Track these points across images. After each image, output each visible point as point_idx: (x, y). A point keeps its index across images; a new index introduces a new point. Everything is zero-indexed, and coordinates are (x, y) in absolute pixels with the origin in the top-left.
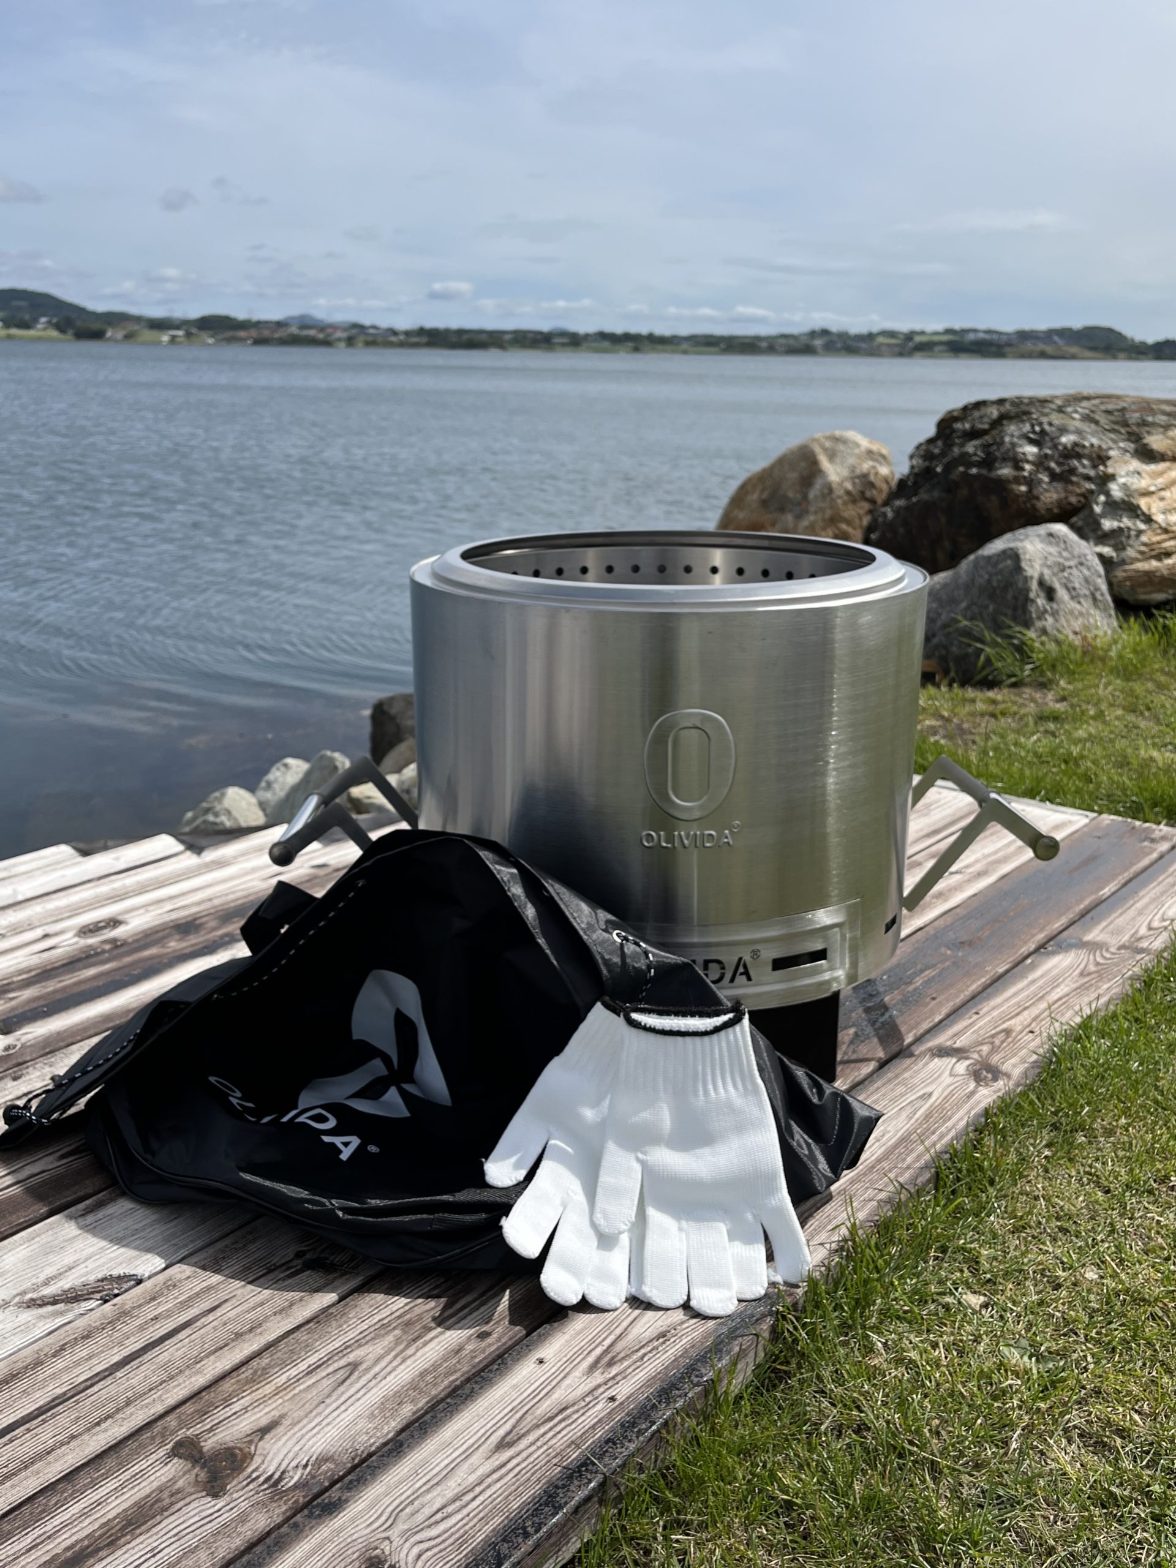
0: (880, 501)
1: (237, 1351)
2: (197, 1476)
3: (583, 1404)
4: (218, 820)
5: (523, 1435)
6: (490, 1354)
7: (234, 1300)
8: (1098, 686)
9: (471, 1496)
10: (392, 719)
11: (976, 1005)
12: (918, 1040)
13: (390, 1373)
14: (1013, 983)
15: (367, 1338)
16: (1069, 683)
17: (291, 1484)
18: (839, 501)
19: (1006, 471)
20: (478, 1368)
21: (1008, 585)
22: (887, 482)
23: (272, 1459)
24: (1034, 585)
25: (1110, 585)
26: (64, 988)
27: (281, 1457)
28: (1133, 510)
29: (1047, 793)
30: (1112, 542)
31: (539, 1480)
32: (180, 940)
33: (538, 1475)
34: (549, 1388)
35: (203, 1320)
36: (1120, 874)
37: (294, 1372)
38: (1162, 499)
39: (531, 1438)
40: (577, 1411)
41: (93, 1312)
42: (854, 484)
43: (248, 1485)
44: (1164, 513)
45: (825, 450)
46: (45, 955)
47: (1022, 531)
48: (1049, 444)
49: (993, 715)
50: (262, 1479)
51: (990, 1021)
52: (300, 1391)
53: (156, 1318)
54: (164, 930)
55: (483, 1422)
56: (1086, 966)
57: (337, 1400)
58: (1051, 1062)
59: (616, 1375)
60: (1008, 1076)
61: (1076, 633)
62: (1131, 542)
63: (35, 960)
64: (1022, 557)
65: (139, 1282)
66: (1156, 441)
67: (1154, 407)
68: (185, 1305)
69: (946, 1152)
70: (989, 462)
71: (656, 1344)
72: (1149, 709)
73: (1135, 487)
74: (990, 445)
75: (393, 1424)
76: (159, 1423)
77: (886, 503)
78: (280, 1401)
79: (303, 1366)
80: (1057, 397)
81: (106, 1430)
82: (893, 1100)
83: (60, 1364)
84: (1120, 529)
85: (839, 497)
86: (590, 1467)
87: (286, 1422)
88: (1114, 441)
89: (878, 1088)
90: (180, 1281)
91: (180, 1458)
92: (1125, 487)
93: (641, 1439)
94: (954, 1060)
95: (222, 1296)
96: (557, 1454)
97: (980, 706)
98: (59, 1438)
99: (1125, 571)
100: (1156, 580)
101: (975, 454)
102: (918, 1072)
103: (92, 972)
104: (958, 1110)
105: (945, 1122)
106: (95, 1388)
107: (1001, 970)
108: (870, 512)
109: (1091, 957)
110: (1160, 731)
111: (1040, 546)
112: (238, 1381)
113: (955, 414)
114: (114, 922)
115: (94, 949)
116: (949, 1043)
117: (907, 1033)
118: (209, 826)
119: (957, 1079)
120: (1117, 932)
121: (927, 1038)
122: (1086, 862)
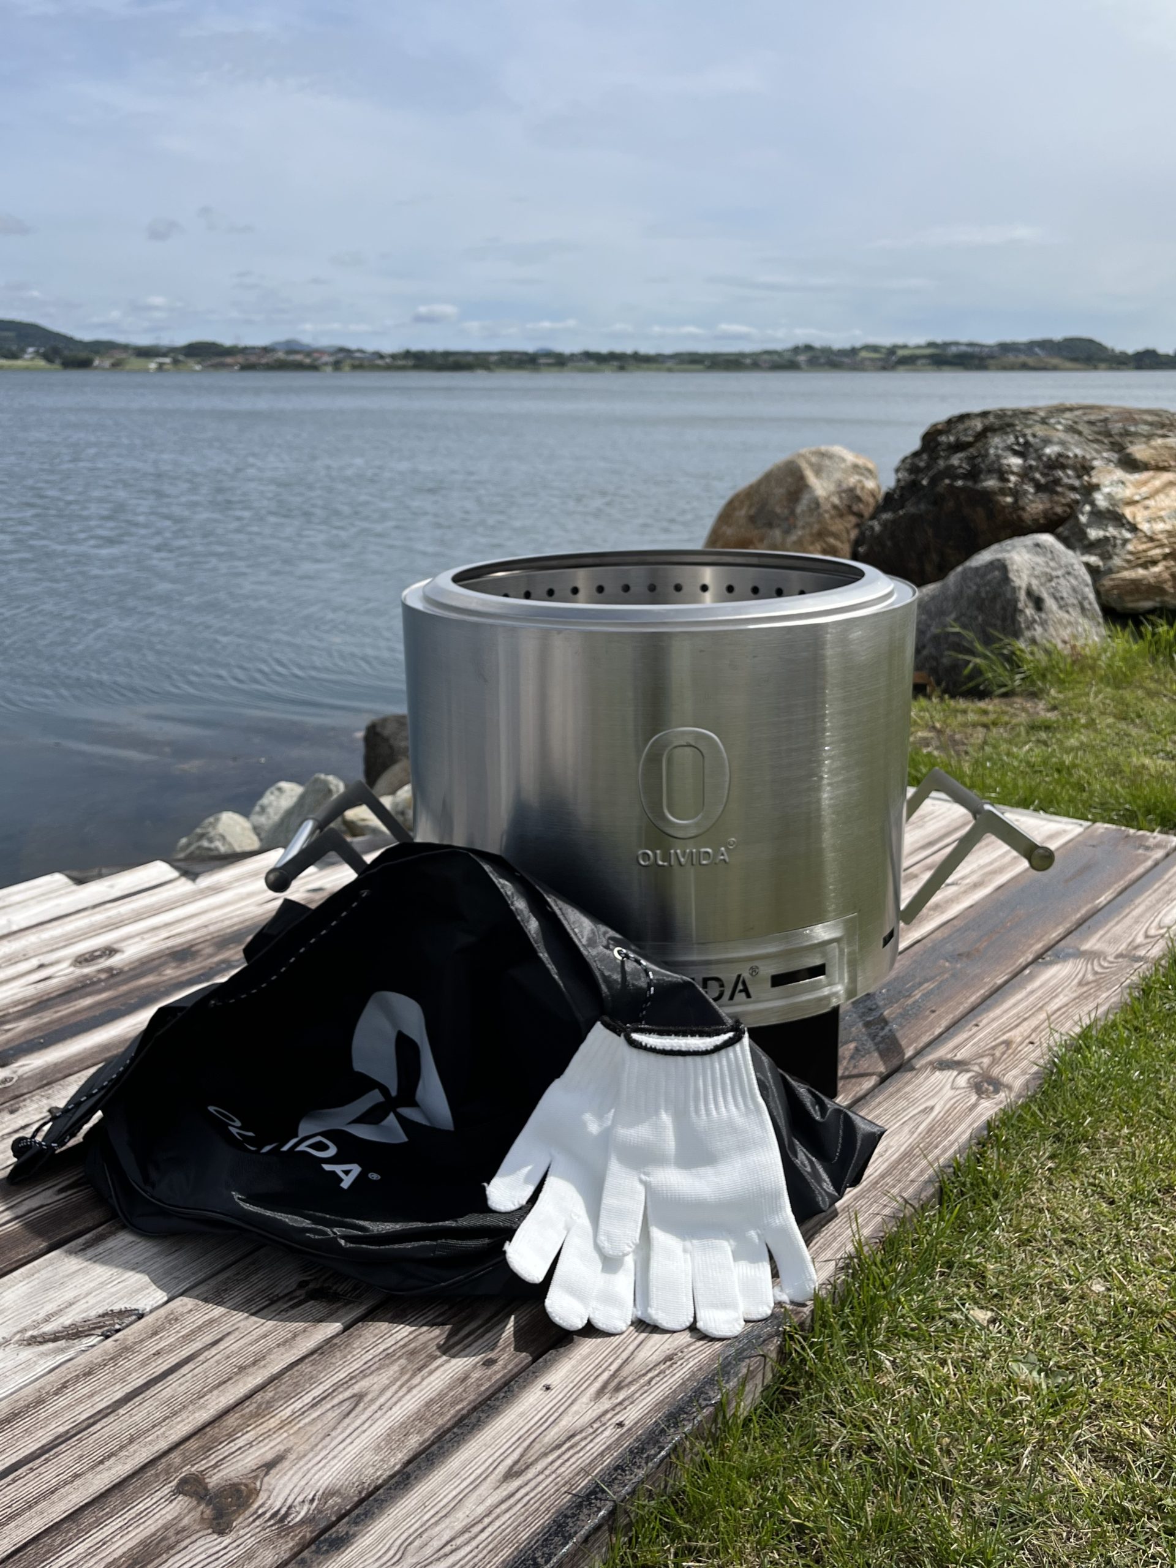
0: (867, 514)
1: (241, 1384)
2: (202, 1513)
3: (591, 1430)
4: (212, 846)
5: (532, 1464)
6: (496, 1382)
7: (237, 1333)
8: (1088, 695)
9: (480, 1527)
10: (386, 740)
11: (975, 1017)
12: (919, 1053)
13: (396, 1403)
14: (1012, 994)
15: (373, 1368)
16: (1060, 692)
17: (297, 1519)
18: (827, 516)
19: (991, 483)
20: (484, 1397)
21: (996, 596)
22: (874, 496)
23: (278, 1495)
24: (1022, 595)
25: (1098, 593)
26: (61, 1019)
27: (287, 1491)
28: (1118, 519)
29: (1040, 802)
30: (1098, 551)
31: (548, 1510)
32: (176, 967)
33: (547, 1504)
34: (556, 1415)
35: (206, 1353)
36: (1115, 883)
37: (298, 1405)
38: (1147, 508)
39: (539, 1466)
40: (585, 1438)
41: (94, 1348)
42: (841, 498)
43: (254, 1521)
44: (1149, 522)
45: (811, 465)
46: (41, 985)
47: (1009, 542)
48: (1034, 455)
49: (985, 726)
50: (268, 1515)
51: (989, 1033)
52: (306, 1425)
53: (158, 1353)
54: (160, 958)
55: (490, 1451)
56: (1084, 976)
57: (342, 1432)
58: (1052, 1072)
59: (624, 1400)
60: (1010, 1088)
61: (1065, 642)
62: (1117, 551)
63: (31, 991)
64: (1009, 567)
65: (141, 1316)
66: (1139, 451)
67: (1136, 416)
68: (188, 1338)
69: (949, 1166)
70: (974, 475)
71: (663, 1367)
72: (1139, 716)
73: (1119, 496)
74: (973, 458)
75: (400, 1456)
76: (163, 1460)
77: (873, 517)
78: (285, 1435)
79: (307, 1399)
80: (1039, 409)
81: (110, 1468)
82: (896, 1114)
83: (62, 1402)
84: (1106, 539)
85: (826, 511)
86: (599, 1495)
87: (292, 1457)
88: (1097, 451)
89: (880, 1103)
90: (182, 1315)
91: (185, 1495)
92: (1109, 497)
93: (650, 1464)
94: (955, 1073)
95: (225, 1328)
96: (566, 1483)
97: (972, 717)
98: (63, 1477)
99: (1113, 580)
100: (1143, 588)
101: (960, 467)
102: (920, 1085)
103: (88, 1001)
104: (960, 1123)
105: (947, 1136)
106: (98, 1426)
107: (999, 981)
108: (858, 526)
109: (1089, 966)
110: (1151, 738)
111: (1027, 556)
112: (242, 1416)
113: (940, 427)
114: (110, 951)
115: (90, 979)
116: (949, 1056)
117: (908, 1047)
118: (203, 852)
119: (959, 1092)
120: (1114, 940)
121: (927, 1051)
122: (1082, 871)
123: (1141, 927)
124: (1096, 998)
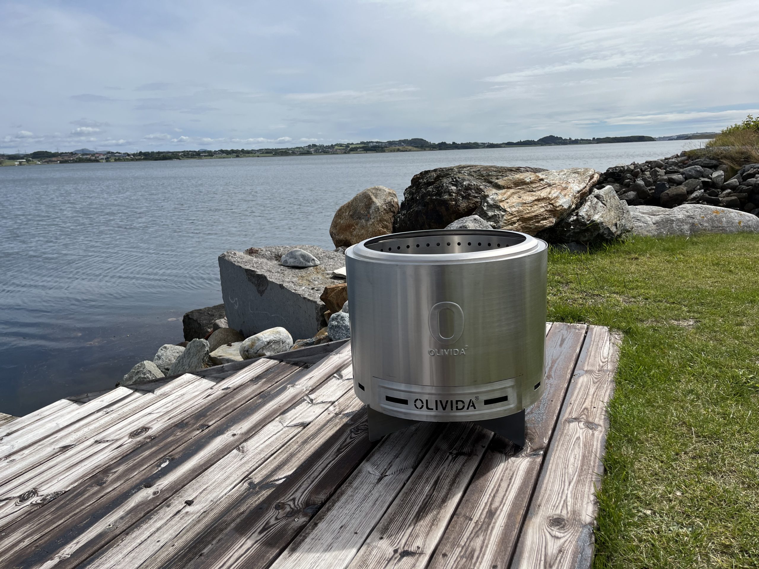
0: (396, 212)
4: (146, 376)
11: (567, 401)
14: (574, 391)
18: (382, 213)
19: (446, 197)
22: (397, 204)
28: (498, 208)
30: (493, 220)
32: (181, 431)
36: (577, 344)
38: (507, 203)
42: (386, 206)
44: (509, 208)
45: (373, 194)
46: (120, 449)
47: (462, 219)
48: (460, 185)
51: (577, 406)
54: (171, 428)
56: (593, 380)
60: (600, 425)
62: (500, 219)
63: (116, 453)
66: (500, 182)
67: (489, 169)
69: (602, 458)
70: (439, 194)
71: (561, 554)
73: (497, 199)
74: (437, 187)
77: (399, 213)
80: (455, 167)
82: (569, 442)
84: (495, 215)
85: (382, 211)
88: (481, 183)
92: (493, 199)
94: (577, 423)
101: (433, 191)
102: (568, 429)
103: (147, 453)
104: (593, 441)
105: (593, 447)
107: (566, 386)
108: (394, 216)
109: (592, 376)
111: (473, 224)
113: (418, 176)
114: (145, 429)
115: (142, 443)
116: (570, 417)
117: (553, 416)
118: (142, 380)
119: (584, 430)
120: (593, 365)
121: (561, 417)
122: (563, 341)
123: (598, 359)
124: (603, 387)
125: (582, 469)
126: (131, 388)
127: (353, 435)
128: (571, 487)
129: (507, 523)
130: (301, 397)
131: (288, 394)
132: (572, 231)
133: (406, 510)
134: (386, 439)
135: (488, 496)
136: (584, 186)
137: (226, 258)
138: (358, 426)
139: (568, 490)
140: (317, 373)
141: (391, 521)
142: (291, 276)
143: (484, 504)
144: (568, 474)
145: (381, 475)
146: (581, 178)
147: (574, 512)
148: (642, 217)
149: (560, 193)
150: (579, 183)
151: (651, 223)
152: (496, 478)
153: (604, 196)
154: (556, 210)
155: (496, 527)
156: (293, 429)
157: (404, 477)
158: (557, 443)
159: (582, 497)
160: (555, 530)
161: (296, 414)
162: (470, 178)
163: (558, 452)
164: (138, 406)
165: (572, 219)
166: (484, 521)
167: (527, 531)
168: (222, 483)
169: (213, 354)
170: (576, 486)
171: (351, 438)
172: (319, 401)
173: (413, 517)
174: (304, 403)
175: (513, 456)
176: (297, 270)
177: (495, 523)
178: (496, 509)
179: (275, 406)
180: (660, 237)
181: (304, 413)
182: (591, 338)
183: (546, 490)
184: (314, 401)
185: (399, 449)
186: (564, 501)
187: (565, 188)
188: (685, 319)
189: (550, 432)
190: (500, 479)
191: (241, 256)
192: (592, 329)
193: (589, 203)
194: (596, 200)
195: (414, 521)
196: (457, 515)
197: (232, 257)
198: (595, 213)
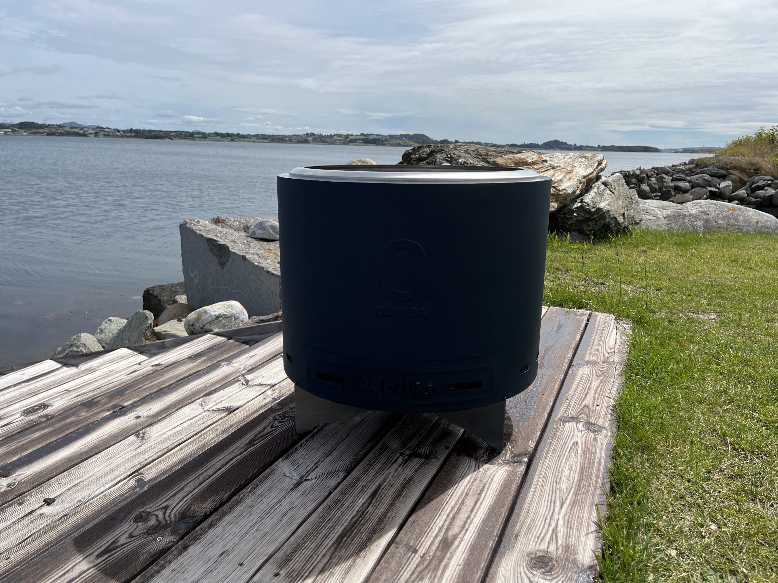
4: (79, 350)
11: (563, 395)
12: (550, 416)
14: (572, 382)
26: (23, 445)
32: (87, 411)
36: (577, 331)
48: (455, 162)
51: (576, 402)
54: (76, 407)
56: (596, 372)
60: (605, 428)
66: (500, 160)
88: (479, 162)
94: (574, 423)
102: (563, 431)
104: (596, 448)
105: (595, 456)
107: (561, 378)
109: (595, 368)
113: (410, 152)
114: (44, 406)
115: (35, 422)
116: (566, 415)
117: (544, 413)
118: (74, 353)
119: (583, 432)
120: (596, 356)
121: (554, 414)
122: (560, 327)
123: (602, 349)
124: (609, 382)
125: (579, 485)
126: (59, 362)
127: (276, 423)
128: (564, 510)
129: (468, 559)
130: (235, 377)
131: (221, 372)
132: (575, 219)
133: (324, 532)
134: (319, 431)
135: (445, 517)
136: (591, 171)
137: (188, 225)
138: (285, 413)
139: (559, 514)
140: (262, 351)
141: (298, 547)
142: (257, 248)
143: (437, 529)
144: (560, 492)
145: (301, 478)
146: (588, 163)
147: (567, 548)
148: (652, 210)
149: (565, 176)
150: (586, 167)
151: (661, 216)
152: (460, 491)
153: (612, 183)
154: (558, 194)
155: (451, 566)
156: (215, 414)
157: (331, 482)
158: (546, 448)
159: (580, 525)
160: (538, 574)
161: (223, 396)
162: (466, 155)
163: (548, 459)
164: (55, 381)
165: (575, 206)
166: (434, 555)
167: (496, 574)
168: (101, 477)
169: (157, 329)
170: (571, 510)
171: (272, 427)
172: (256, 383)
173: (331, 543)
174: (237, 384)
175: (486, 463)
176: (265, 243)
177: (450, 559)
178: (455, 538)
179: (200, 386)
180: (670, 232)
181: (234, 396)
182: (594, 325)
183: (528, 513)
184: (250, 383)
185: (334, 444)
186: (553, 531)
187: (571, 172)
188: (705, 312)
189: (538, 434)
190: (465, 494)
191: (205, 224)
192: (596, 316)
193: (595, 190)
194: (603, 187)
195: (332, 549)
196: (396, 543)
197: (194, 224)
198: (601, 201)
